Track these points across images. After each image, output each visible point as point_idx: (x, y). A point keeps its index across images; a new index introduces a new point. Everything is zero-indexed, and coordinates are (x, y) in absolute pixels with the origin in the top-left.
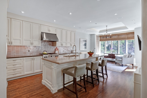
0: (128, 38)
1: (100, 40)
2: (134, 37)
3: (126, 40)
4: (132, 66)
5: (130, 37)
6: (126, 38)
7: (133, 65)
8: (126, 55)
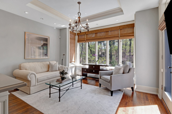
0: (123, 36)
1: (78, 41)
2: (133, 33)
3: (120, 40)
4: (132, 92)
5: (126, 34)
6: (119, 36)
7: (132, 88)
8: (120, 69)
